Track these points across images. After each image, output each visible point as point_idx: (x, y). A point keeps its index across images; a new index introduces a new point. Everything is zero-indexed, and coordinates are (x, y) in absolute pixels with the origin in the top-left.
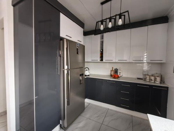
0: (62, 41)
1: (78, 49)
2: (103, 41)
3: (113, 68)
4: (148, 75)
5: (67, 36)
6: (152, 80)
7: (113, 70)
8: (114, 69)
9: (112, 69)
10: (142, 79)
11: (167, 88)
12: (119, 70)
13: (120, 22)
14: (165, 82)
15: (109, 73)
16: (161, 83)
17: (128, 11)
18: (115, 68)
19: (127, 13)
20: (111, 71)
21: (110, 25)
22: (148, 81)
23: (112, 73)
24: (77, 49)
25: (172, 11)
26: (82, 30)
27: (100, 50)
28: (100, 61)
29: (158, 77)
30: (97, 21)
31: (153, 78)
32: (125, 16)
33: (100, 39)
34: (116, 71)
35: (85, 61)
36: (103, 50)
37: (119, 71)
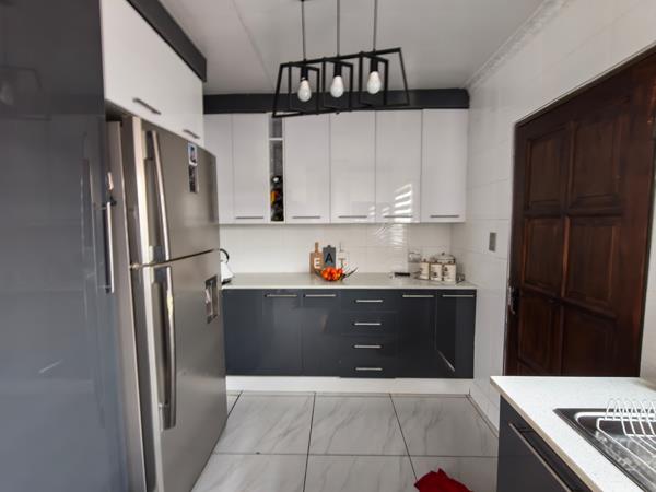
0: (119, 123)
1: (194, 168)
2: (281, 142)
3: (317, 245)
4: (425, 261)
5: (138, 101)
6: (435, 274)
7: (316, 251)
8: (320, 250)
9: (313, 250)
10: (408, 275)
11: (474, 292)
12: (338, 250)
13: (374, 84)
14: (466, 278)
15: (304, 265)
16: (457, 281)
17: (398, 50)
18: (326, 246)
19: (397, 54)
20: (312, 256)
21: (338, 87)
22: (426, 277)
23: (315, 263)
24: (191, 169)
25: (479, 77)
26: (198, 83)
27: (272, 181)
28: (273, 219)
29: (450, 263)
30: (286, 61)
31: (437, 268)
32: (386, 62)
33: (270, 136)
34: (329, 255)
35: (221, 222)
36: (280, 178)
37: (338, 256)
